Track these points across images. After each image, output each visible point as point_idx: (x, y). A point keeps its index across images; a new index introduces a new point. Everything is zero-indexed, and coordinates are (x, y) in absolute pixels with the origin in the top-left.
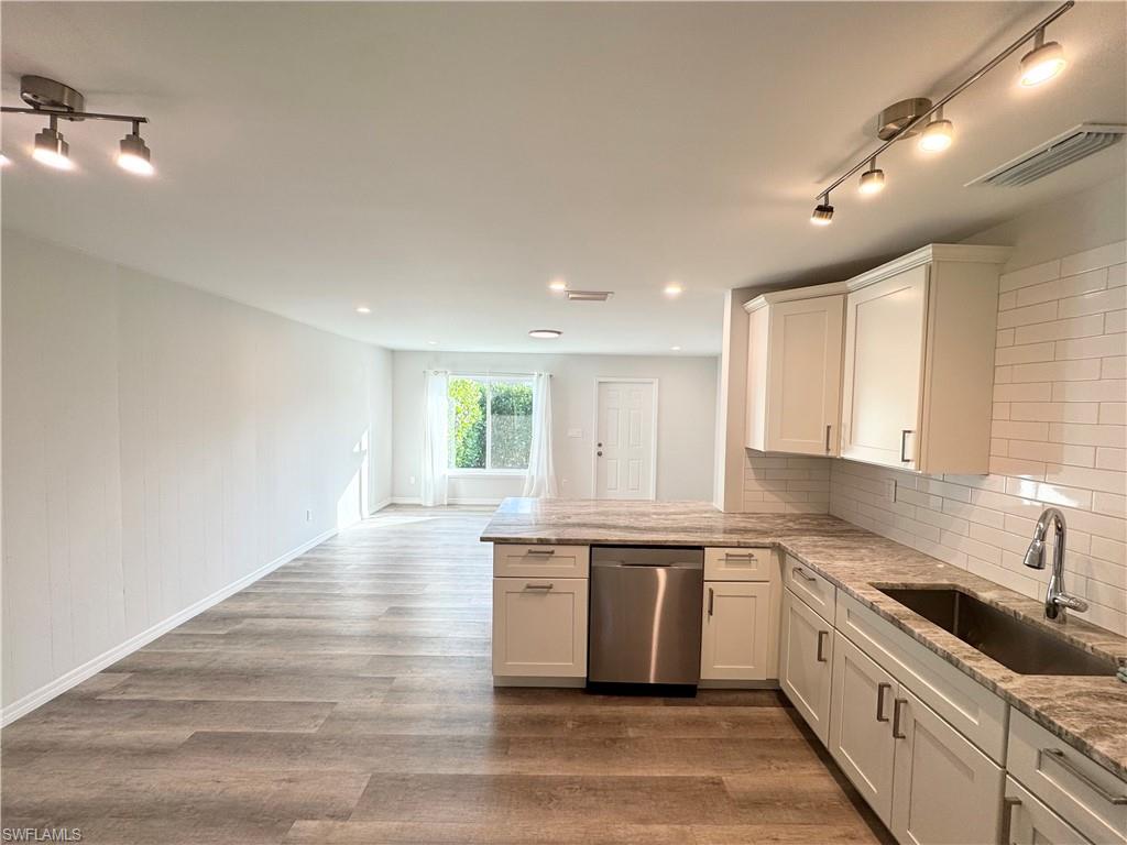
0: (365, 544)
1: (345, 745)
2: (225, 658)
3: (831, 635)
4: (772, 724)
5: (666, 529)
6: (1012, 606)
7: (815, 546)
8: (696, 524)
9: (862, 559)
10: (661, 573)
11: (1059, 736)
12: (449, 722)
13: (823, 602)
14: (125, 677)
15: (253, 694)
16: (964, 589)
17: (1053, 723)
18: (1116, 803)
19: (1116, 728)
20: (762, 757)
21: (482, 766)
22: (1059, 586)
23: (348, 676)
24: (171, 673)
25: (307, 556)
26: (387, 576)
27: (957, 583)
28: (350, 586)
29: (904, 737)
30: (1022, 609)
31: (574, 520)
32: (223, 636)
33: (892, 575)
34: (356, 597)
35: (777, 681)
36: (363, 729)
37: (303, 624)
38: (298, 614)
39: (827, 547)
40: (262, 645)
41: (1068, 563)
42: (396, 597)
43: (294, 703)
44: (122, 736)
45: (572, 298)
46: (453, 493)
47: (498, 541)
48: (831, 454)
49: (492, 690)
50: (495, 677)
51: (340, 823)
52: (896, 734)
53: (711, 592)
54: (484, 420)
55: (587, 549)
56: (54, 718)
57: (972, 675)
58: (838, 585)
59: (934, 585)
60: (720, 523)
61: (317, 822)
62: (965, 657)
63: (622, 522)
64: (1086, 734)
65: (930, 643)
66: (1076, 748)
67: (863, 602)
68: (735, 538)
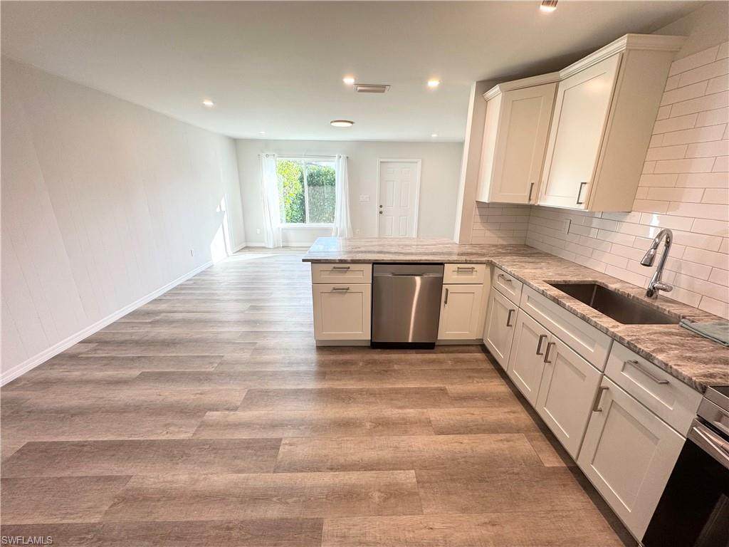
0: (232, 270)
1: (231, 376)
2: (153, 334)
3: (516, 312)
4: (477, 361)
5: (420, 254)
6: (628, 291)
7: (515, 262)
8: (440, 251)
9: (541, 268)
10: (418, 280)
11: (638, 353)
12: (291, 364)
13: (514, 293)
14: (94, 345)
15: (173, 352)
16: (601, 283)
17: (636, 347)
18: (661, 383)
19: (671, 348)
20: (469, 377)
21: (312, 385)
22: (658, 278)
23: (229, 342)
24: (122, 343)
25: (196, 277)
26: (247, 289)
27: (597, 280)
28: (225, 295)
29: (550, 362)
30: (633, 292)
31: (363, 249)
32: (150, 323)
33: (558, 276)
34: (229, 301)
35: (482, 340)
36: (240, 368)
37: (198, 316)
38: (195, 310)
39: (521, 262)
40: (175, 327)
41: (667, 266)
42: (254, 300)
43: (198, 357)
44: (99, 375)
45: (360, 91)
46: (286, 239)
47: (314, 262)
48: (532, 203)
49: (315, 348)
50: (316, 341)
51: (232, 413)
52: (546, 361)
53: (447, 290)
54: (303, 191)
55: (371, 265)
56: (56, 366)
57: (595, 326)
58: (524, 282)
59: (584, 281)
60: (456, 250)
61: (220, 412)
62: (593, 317)
63: (393, 250)
64: (653, 351)
65: (575, 310)
66: (646, 358)
67: (538, 291)
68: (463, 258)
